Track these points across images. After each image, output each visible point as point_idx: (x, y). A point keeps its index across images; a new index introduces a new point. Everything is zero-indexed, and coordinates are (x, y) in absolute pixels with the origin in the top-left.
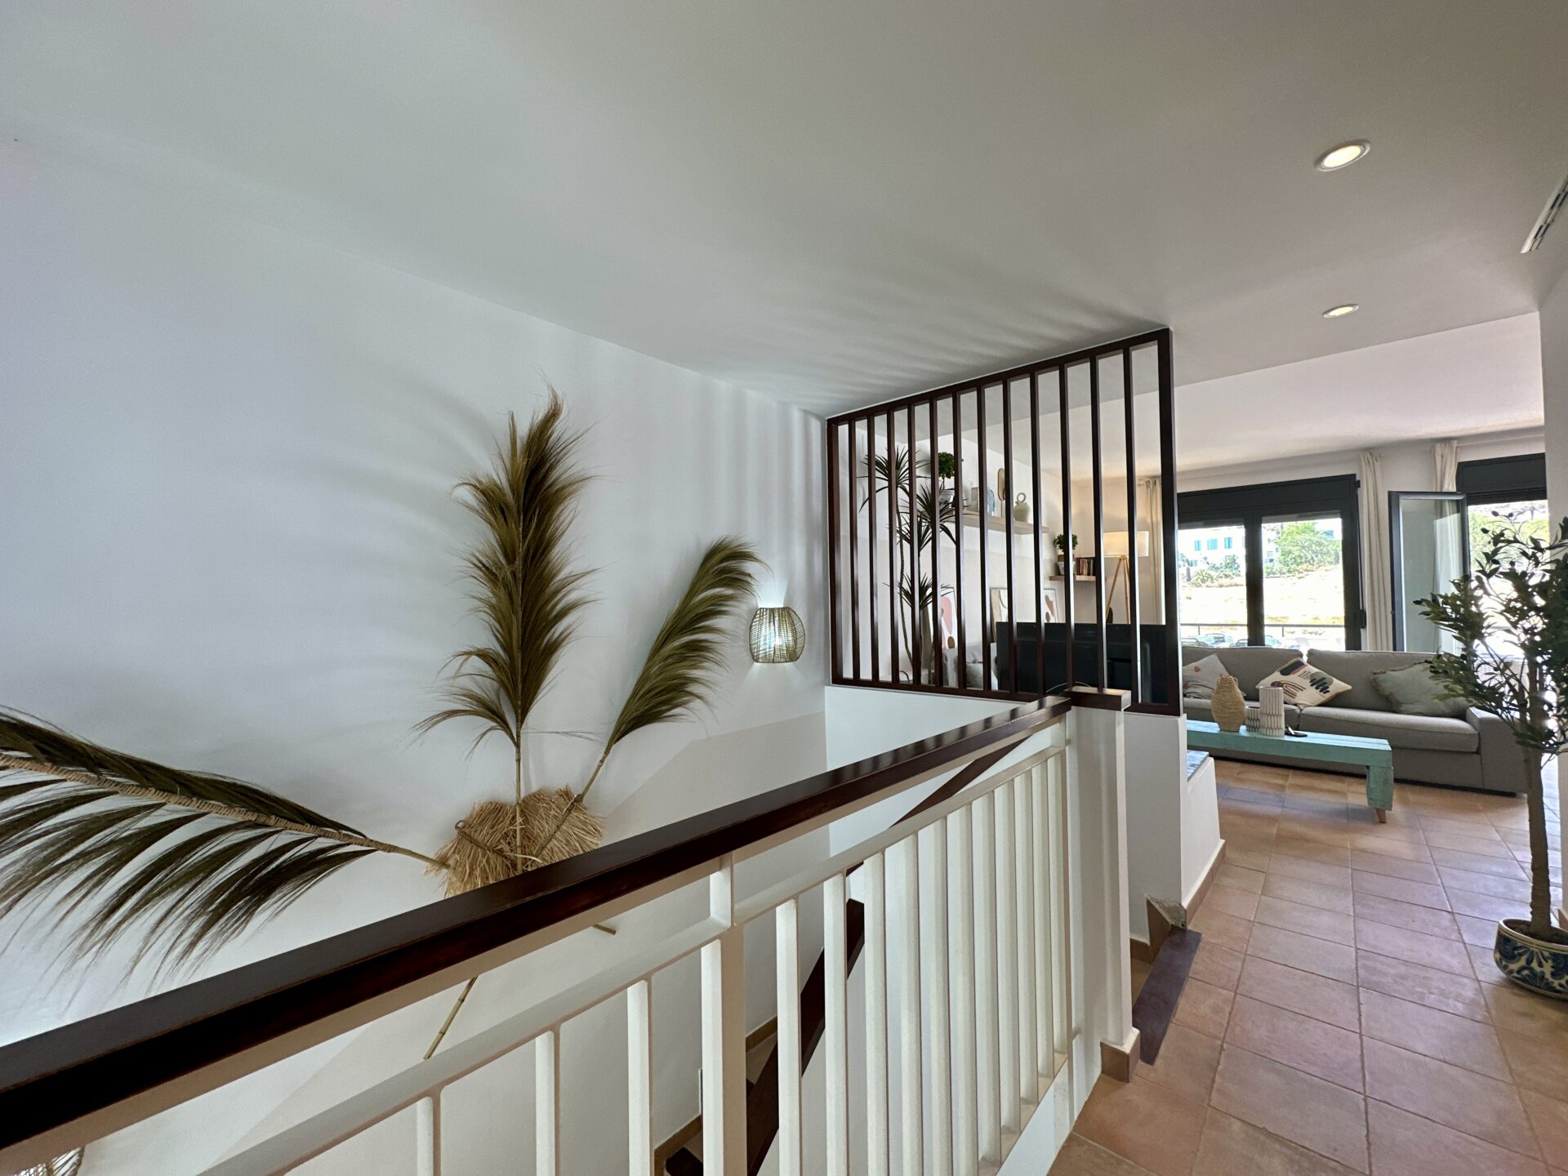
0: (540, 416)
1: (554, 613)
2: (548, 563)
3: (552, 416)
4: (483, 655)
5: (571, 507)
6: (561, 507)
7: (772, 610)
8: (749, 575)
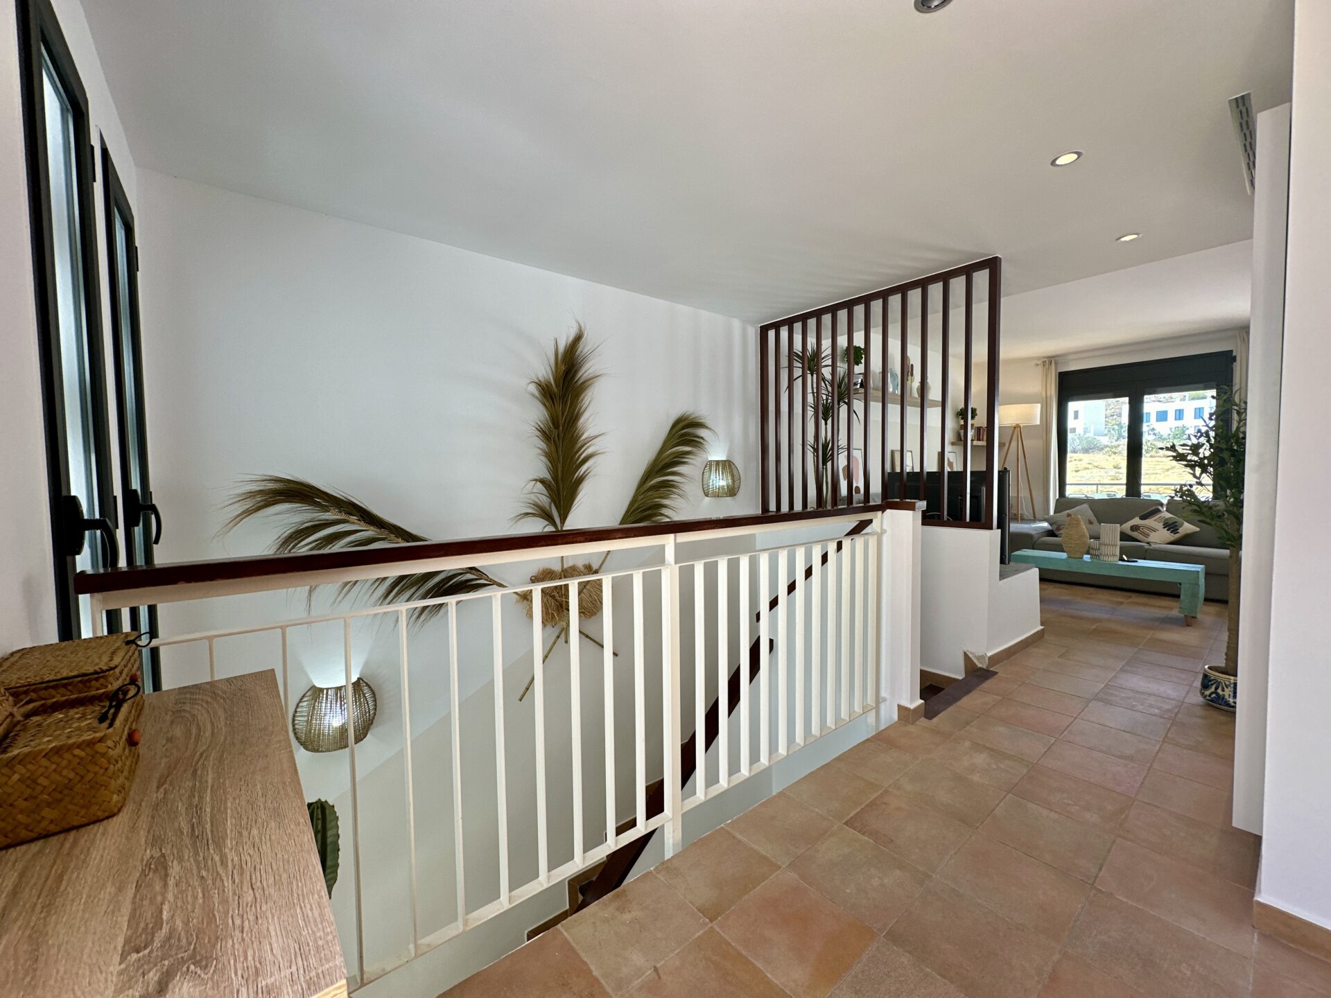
0: (571, 338)
1: (580, 460)
2: (576, 429)
3: (578, 338)
4: (542, 481)
5: (590, 394)
6: (584, 394)
7: (718, 462)
8: (702, 438)
